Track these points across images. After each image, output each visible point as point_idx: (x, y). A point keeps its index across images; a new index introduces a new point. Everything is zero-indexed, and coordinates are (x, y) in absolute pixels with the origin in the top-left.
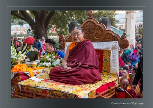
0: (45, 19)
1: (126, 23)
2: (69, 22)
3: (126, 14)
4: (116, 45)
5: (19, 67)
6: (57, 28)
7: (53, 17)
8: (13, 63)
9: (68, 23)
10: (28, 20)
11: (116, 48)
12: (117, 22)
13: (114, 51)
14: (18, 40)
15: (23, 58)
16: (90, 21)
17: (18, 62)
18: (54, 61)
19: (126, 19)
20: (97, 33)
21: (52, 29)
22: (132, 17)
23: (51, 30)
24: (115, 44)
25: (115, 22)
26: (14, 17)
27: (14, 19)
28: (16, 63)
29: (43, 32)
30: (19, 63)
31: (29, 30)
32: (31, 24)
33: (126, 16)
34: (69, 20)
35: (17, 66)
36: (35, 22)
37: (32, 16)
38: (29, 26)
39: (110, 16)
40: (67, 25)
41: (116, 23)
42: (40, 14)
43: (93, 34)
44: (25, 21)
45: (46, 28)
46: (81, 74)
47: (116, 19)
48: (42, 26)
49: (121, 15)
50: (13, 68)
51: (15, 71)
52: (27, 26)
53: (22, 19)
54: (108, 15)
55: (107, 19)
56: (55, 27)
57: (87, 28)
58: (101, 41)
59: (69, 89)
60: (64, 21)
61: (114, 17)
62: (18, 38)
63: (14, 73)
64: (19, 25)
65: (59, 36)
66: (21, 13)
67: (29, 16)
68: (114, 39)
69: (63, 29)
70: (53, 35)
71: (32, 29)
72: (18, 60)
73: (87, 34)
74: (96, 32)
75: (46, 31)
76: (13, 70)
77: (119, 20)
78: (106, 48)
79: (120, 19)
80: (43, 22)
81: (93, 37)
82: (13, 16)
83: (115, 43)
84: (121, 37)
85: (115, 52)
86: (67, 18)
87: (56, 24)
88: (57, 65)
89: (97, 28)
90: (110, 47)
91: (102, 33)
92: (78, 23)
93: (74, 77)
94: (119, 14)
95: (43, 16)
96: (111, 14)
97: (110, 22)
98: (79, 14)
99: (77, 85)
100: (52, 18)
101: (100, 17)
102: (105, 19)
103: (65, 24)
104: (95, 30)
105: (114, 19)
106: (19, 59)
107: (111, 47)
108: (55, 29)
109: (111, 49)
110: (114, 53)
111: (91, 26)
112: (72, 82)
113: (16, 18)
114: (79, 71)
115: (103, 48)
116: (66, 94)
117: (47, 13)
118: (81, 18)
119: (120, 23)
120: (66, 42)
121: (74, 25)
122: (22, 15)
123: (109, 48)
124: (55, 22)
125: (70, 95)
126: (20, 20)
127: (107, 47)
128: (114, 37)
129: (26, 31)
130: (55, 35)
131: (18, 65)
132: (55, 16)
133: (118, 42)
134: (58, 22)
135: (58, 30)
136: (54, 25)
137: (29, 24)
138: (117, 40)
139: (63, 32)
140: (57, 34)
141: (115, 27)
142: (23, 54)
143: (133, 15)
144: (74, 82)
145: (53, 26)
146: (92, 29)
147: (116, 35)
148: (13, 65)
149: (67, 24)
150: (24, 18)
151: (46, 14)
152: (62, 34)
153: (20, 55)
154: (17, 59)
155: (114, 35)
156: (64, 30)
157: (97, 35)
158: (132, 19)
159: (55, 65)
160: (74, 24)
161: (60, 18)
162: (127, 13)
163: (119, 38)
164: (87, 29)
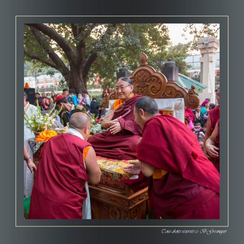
0: (84, 65)
1: (202, 68)
2: (118, 69)
3: (201, 56)
4: (180, 104)
5: (45, 135)
6: (101, 78)
7: (94, 62)
8: (38, 129)
9: (117, 71)
10: (60, 68)
11: (181, 108)
12: (189, 67)
13: (177, 112)
14: (47, 97)
15: (51, 123)
16: (143, 70)
17: (44, 128)
18: (93, 126)
19: (202, 63)
20: (153, 87)
21: (94, 80)
22: (210, 60)
23: (92, 80)
24: (180, 102)
25: (186, 67)
26: (42, 65)
27: (42, 67)
28: (41, 130)
29: (80, 84)
30: (46, 129)
31: (62, 82)
32: (65, 73)
33: (200, 58)
34: (118, 65)
35: (44, 133)
36: (70, 70)
37: (66, 62)
38: (62, 76)
39: (179, 58)
40: (115, 73)
41: (187, 69)
42: (76, 59)
43: (147, 88)
44: (57, 69)
45: (85, 78)
46: (130, 146)
47: (187, 62)
48: (80, 75)
49: (194, 57)
50: (38, 136)
51: (41, 139)
52: (58, 76)
53: (53, 66)
54: (175, 57)
55: (173, 63)
56: (97, 77)
57: (140, 79)
58: (159, 98)
59: (112, 166)
60: (110, 68)
61: (183, 60)
62: (46, 93)
63: (39, 143)
64: (49, 76)
65: (103, 88)
66: (50, 59)
67: (62, 62)
68: (178, 95)
69: (109, 78)
70: (95, 88)
71: (66, 80)
72: (44, 125)
73: (140, 88)
74: (152, 85)
75: (85, 82)
76: (39, 139)
77: (192, 64)
78: (167, 108)
79: (193, 62)
80: (81, 70)
81: (147, 92)
82: (41, 63)
83: (179, 100)
84: (187, 92)
85: (180, 113)
86: (114, 63)
87: (99, 73)
88: (97, 132)
89: (154, 79)
90: (172, 106)
91: (161, 86)
92: (130, 70)
93: (119, 149)
94: (191, 55)
95: (80, 61)
96: (179, 56)
97: (177, 68)
98: (132, 57)
99: (123, 160)
100: (93, 64)
101: (163, 60)
102: (169, 64)
103: (112, 71)
104: (151, 82)
105: (184, 62)
106: (46, 124)
107: (174, 106)
108: (98, 78)
109: (173, 110)
110: (179, 115)
111: (145, 76)
112: (117, 156)
113: (44, 66)
114: (127, 142)
115: (162, 108)
116: (107, 172)
117: (86, 58)
118: (136, 62)
119: (193, 69)
120: (110, 99)
121: (125, 73)
122: (52, 61)
123: (171, 108)
124: (98, 69)
125: (112, 174)
126: (50, 68)
127: (168, 106)
128: (177, 93)
129: (58, 83)
130: (99, 87)
131: (45, 131)
132: (98, 61)
133: (183, 99)
134: (101, 69)
135: (102, 80)
136: (96, 73)
137: (62, 73)
138: (183, 96)
139: (109, 84)
140: (101, 86)
141: (185, 75)
142: (51, 118)
143: (212, 57)
144: (119, 156)
145: (95, 75)
146: (146, 81)
147: (180, 90)
148: (38, 131)
149: (114, 71)
150: (55, 65)
151: (84, 58)
152: (108, 86)
153: (47, 119)
154: (43, 123)
155: (177, 89)
156: (110, 80)
157: (153, 89)
158: (210, 63)
159: (95, 132)
160: (124, 71)
161: (105, 64)
162: (203, 54)
163: (184, 94)
164: (138, 80)
